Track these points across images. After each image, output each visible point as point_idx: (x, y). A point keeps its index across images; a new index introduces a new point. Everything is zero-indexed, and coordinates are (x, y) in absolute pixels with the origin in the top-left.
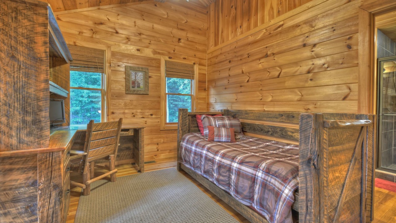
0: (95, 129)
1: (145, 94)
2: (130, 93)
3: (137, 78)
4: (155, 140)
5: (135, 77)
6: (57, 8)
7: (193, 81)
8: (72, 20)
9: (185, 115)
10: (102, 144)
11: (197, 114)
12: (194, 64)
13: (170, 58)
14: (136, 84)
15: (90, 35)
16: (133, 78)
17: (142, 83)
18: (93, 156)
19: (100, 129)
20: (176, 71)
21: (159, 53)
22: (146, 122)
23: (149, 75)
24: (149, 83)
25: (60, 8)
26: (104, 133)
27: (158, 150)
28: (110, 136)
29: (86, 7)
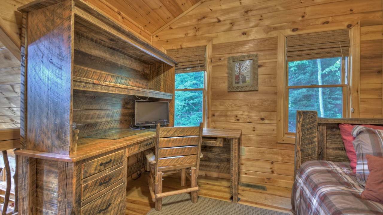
0: (166, 135)
1: (252, 90)
2: (233, 91)
3: (241, 70)
4: (269, 156)
5: (240, 69)
6: (168, 18)
7: (346, 58)
8: (180, 24)
9: (309, 124)
10: (178, 153)
11: (342, 122)
12: (349, 26)
13: (294, 30)
14: (241, 79)
15: (193, 34)
16: (237, 71)
17: (249, 76)
18: (167, 166)
19: (172, 135)
20: (305, 49)
21: (275, 29)
22: (255, 129)
23: (259, 64)
24: (259, 74)
25: (170, 17)
26: (180, 140)
27: (273, 172)
28: (187, 145)
29: (190, 7)
